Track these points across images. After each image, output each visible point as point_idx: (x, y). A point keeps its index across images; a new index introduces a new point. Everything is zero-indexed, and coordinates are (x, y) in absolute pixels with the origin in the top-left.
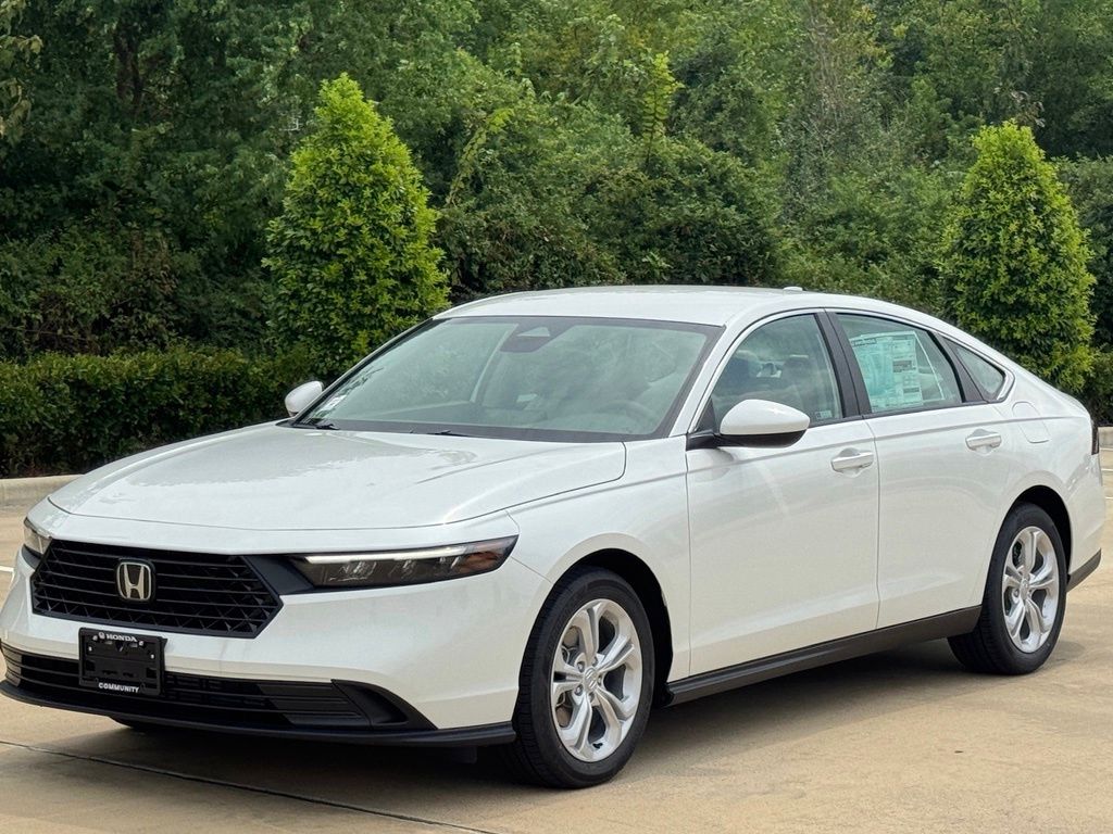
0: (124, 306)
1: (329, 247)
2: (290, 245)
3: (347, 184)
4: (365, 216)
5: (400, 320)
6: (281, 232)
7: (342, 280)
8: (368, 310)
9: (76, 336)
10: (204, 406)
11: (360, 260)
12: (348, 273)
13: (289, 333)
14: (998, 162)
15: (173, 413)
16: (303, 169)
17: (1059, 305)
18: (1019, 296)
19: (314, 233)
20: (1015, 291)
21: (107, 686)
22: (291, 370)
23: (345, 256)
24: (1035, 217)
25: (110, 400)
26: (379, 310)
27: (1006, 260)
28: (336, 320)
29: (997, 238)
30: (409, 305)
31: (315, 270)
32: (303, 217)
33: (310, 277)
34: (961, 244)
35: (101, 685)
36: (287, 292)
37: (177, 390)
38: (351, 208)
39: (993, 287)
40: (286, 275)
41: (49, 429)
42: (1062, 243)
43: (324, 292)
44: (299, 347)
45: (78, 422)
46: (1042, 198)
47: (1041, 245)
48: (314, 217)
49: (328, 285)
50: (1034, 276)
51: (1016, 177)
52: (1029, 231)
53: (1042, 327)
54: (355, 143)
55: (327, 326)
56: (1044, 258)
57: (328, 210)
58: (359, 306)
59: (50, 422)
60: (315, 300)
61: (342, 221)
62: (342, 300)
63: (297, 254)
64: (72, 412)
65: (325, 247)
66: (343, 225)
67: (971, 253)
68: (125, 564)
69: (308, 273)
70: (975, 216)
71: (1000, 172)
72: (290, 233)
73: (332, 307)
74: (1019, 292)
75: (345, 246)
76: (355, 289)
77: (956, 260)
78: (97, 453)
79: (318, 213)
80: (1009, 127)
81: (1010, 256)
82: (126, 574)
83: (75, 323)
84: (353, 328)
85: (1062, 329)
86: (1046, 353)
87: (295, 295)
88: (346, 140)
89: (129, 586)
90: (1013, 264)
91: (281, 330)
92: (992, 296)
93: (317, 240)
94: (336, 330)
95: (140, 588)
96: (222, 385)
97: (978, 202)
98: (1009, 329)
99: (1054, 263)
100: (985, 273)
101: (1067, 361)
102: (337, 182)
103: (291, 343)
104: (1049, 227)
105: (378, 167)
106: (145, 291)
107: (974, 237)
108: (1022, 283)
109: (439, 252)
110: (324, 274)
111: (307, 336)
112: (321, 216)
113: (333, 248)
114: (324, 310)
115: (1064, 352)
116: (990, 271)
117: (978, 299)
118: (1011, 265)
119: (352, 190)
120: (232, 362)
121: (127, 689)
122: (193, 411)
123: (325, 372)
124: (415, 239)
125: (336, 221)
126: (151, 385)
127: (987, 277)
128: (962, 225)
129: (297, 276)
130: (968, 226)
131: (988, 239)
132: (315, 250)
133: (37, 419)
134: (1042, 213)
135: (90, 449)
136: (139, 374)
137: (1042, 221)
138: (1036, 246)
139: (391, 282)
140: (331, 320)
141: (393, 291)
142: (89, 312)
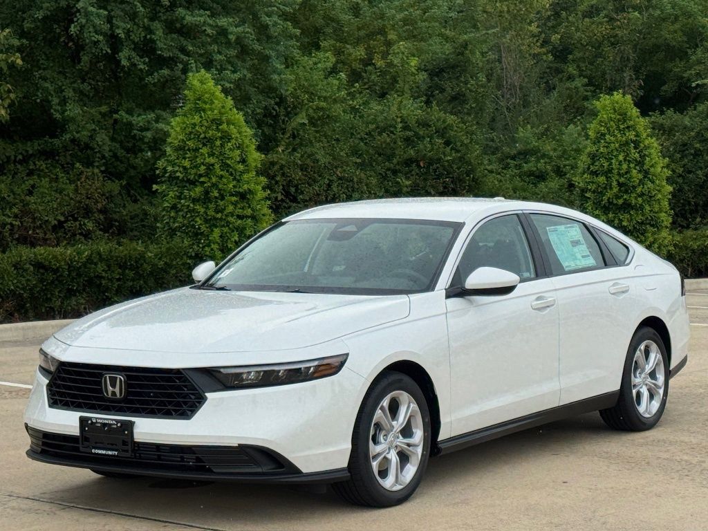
0: (73, 216)
1: (194, 177)
2: (170, 176)
3: (205, 138)
4: (217, 157)
5: (239, 221)
6: (164, 169)
7: (203, 197)
8: (219, 216)
9: (41, 235)
10: (117, 277)
11: (214, 185)
12: (207, 193)
13: (170, 231)
14: (611, 117)
15: (98, 282)
16: (178, 129)
17: (650, 205)
18: (625, 199)
19: (185, 168)
20: (622, 196)
21: (97, 451)
22: (172, 254)
23: (205, 183)
24: (634, 151)
25: (58, 274)
26: (226, 216)
27: (617, 177)
28: (200, 222)
29: (611, 164)
30: (245, 212)
31: (185, 191)
32: (178, 159)
33: (183, 196)
34: (589, 168)
35: (93, 451)
36: (169, 205)
37: (100, 267)
38: (208, 153)
39: (609, 194)
40: (168, 194)
41: (20, 293)
42: (651, 167)
43: (192, 205)
44: (177, 240)
45: (38, 289)
46: (638, 139)
47: (638, 168)
48: (185, 158)
49: (194, 201)
50: (634, 187)
51: (622, 127)
52: (631, 159)
53: (640, 218)
54: (209, 113)
55: (193, 226)
56: (640, 176)
57: (193, 153)
58: (213, 213)
59: (21, 289)
60: (186, 210)
61: (202, 161)
62: (202, 210)
63: (175, 181)
64: (34, 282)
65: (192, 177)
66: (203, 163)
67: (595, 173)
68: (108, 376)
69: (182, 193)
70: (597, 151)
71: (612, 123)
72: (170, 168)
73: (197, 214)
74: (625, 197)
75: (204, 176)
76: (211, 203)
77: (586, 178)
78: (50, 308)
79: (187, 156)
80: (617, 96)
81: (619, 174)
82: (108, 382)
83: (41, 227)
84: (210, 227)
85: (652, 219)
86: (642, 234)
87: (174, 207)
88: (204, 110)
89: (110, 388)
90: (622, 180)
91: (165, 229)
92: (608, 200)
93: (186, 173)
94: (199, 228)
95: (117, 390)
96: (129, 264)
97: (599, 142)
98: (619, 219)
99: (646, 179)
100: (604, 186)
101: (655, 239)
102: (199, 137)
103: (171, 237)
104: (643, 157)
105: (224, 126)
106: (85, 206)
107: (597, 164)
108: (626, 192)
109: (263, 180)
110: (191, 193)
111: (182, 232)
112: (189, 158)
113: (197, 178)
114: (192, 216)
115: (654, 233)
116: (607, 184)
117: (600, 202)
118: (620, 181)
119: (208, 141)
120: (135, 250)
121: (110, 453)
122: (111, 280)
123: (193, 255)
124: (248, 171)
125: (199, 161)
126: (84, 265)
127: (605, 188)
128: (589, 156)
129: (175, 195)
130: (593, 157)
131: (606, 165)
132: (185, 179)
133: (12, 287)
134: (638, 148)
135: (46, 305)
136: (76, 259)
137: (638, 153)
138: (636, 169)
139: (234, 199)
140: (196, 222)
141: (235, 204)
142: (50, 220)
